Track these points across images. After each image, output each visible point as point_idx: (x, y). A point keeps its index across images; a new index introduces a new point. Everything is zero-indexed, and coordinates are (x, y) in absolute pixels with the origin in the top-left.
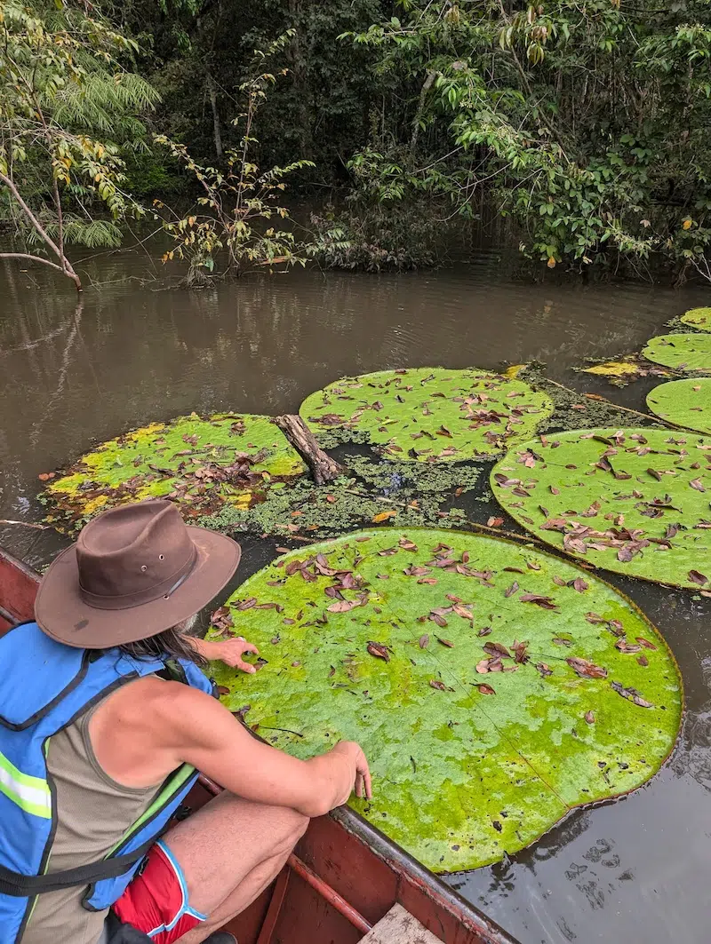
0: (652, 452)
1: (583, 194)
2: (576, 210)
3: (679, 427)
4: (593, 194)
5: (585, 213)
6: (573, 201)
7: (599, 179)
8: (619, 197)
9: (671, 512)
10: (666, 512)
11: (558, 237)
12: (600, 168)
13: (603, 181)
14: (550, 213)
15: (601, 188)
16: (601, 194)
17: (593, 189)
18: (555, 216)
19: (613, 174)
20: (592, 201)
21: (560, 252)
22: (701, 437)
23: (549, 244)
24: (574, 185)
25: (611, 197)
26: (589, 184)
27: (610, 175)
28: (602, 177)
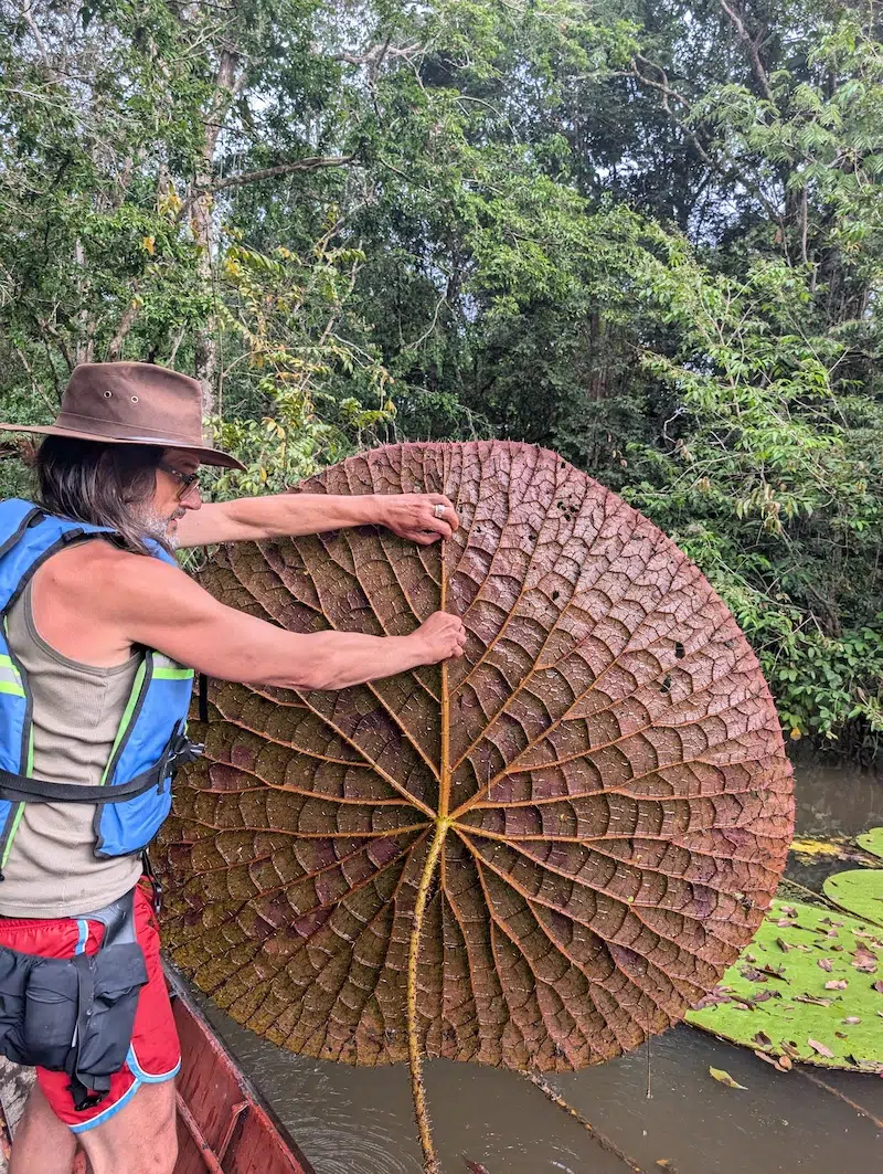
0: (794, 926)
1: (832, 667)
2: (823, 680)
3: (846, 911)
4: (842, 667)
5: (833, 685)
6: (820, 672)
7: (850, 652)
8: (873, 673)
9: (777, 981)
10: (770, 979)
11: (805, 707)
12: (853, 641)
13: (856, 654)
14: (793, 679)
15: (852, 661)
16: (852, 668)
17: (844, 661)
18: (798, 682)
19: (868, 648)
20: (842, 674)
21: (805, 725)
22: (863, 924)
23: (793, 713)
24: (819, 653)
25: (864, 671)
26: (839, 655)
27: (864, 649)
28: (855, 650)
